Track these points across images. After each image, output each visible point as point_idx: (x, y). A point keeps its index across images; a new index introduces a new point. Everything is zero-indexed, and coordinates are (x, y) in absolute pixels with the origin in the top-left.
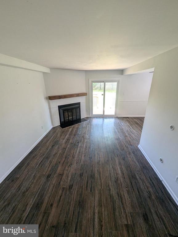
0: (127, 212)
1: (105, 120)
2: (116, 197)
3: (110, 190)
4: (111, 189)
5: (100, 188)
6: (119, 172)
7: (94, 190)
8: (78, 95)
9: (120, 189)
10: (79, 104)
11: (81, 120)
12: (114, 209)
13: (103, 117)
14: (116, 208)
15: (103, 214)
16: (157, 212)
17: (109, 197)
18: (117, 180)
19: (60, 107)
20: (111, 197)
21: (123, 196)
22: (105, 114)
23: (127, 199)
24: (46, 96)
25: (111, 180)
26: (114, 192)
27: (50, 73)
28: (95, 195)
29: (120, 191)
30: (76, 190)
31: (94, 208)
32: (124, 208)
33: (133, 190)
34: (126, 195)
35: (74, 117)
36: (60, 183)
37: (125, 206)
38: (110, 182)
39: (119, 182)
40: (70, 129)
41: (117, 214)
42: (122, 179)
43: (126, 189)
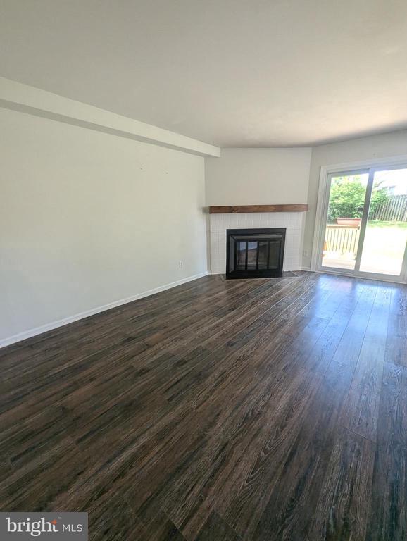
0: (206, 504)
2: (211, 448)
3: (212, 424)
4: (218, 425)
5: (194, 406)
6: (281, 405)
7: (177, 404)
8: (280, 208)
9: (239, 441)
10: (282, 231)
11: (284, 274)
12: (181, 469)
13: (354, 276)
14: (189, 471)
15: (148, 458)
17: (196, 437)
18: (256, 416)
19: (230, 233)
20: (201, 440)
21: (232, 462)
22: (361, 270)
23: (240, 476)
25: (237, 407)
26: (217, 435)
27: (219, 156)
28: (171, 410)
29: (235, 445)
31: (143, 433)
32: (207, 486)
33: (280, 471)
34: (245, 467)
37: (214, 488)
38: (229, 410)
39: (256, 425)
41: (177, 485)
42: (270, 424)
43: (262, 453)
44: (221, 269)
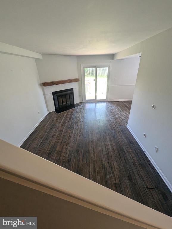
0: (115, 175)
1: (98, 105)
2: (106, 165)
3: (102, 161)
4: (103, 160)
5: (94, 160)
6: (110, 147)
7: (89, 162)
8: (71, 81)
9: (110, 160)
10: (72, 89)
11: (75, 105)
12: (105, 174)
13: (95, 101)
14: (107, 173)
15: (97, 178)
16: (139, 174)
17: (102, 166)
18: (108, 153)
19: (54, 93)
20: (103, 165)
21: (112, 165)
22: (97, 99)
23: (116, 166)
24: (40, 83)
25: (103, 153)
26: (105, 162)
27: (42, 58)
28: (90, 165)
29: (110, 161)
30: (74, 162)
31: (89, 174)
32: (113, 173)
33: (121, 160)
34: (115, 164)
35: (68, 103)
36: (59, 158)
37: (114, 171)
38: (102, 155)
39: (110, 154)
40: (65, 113)
41: (108, 177)
42: (112, 153)
43: (115, 159)
44: (53, 109)
